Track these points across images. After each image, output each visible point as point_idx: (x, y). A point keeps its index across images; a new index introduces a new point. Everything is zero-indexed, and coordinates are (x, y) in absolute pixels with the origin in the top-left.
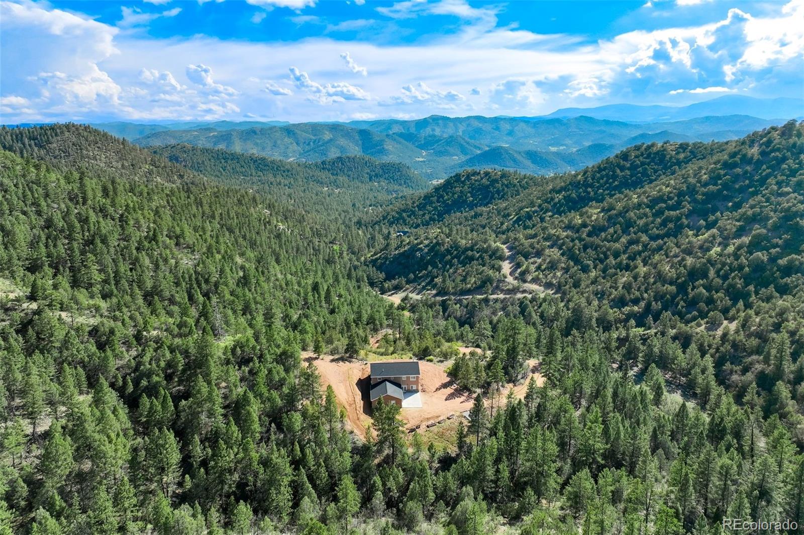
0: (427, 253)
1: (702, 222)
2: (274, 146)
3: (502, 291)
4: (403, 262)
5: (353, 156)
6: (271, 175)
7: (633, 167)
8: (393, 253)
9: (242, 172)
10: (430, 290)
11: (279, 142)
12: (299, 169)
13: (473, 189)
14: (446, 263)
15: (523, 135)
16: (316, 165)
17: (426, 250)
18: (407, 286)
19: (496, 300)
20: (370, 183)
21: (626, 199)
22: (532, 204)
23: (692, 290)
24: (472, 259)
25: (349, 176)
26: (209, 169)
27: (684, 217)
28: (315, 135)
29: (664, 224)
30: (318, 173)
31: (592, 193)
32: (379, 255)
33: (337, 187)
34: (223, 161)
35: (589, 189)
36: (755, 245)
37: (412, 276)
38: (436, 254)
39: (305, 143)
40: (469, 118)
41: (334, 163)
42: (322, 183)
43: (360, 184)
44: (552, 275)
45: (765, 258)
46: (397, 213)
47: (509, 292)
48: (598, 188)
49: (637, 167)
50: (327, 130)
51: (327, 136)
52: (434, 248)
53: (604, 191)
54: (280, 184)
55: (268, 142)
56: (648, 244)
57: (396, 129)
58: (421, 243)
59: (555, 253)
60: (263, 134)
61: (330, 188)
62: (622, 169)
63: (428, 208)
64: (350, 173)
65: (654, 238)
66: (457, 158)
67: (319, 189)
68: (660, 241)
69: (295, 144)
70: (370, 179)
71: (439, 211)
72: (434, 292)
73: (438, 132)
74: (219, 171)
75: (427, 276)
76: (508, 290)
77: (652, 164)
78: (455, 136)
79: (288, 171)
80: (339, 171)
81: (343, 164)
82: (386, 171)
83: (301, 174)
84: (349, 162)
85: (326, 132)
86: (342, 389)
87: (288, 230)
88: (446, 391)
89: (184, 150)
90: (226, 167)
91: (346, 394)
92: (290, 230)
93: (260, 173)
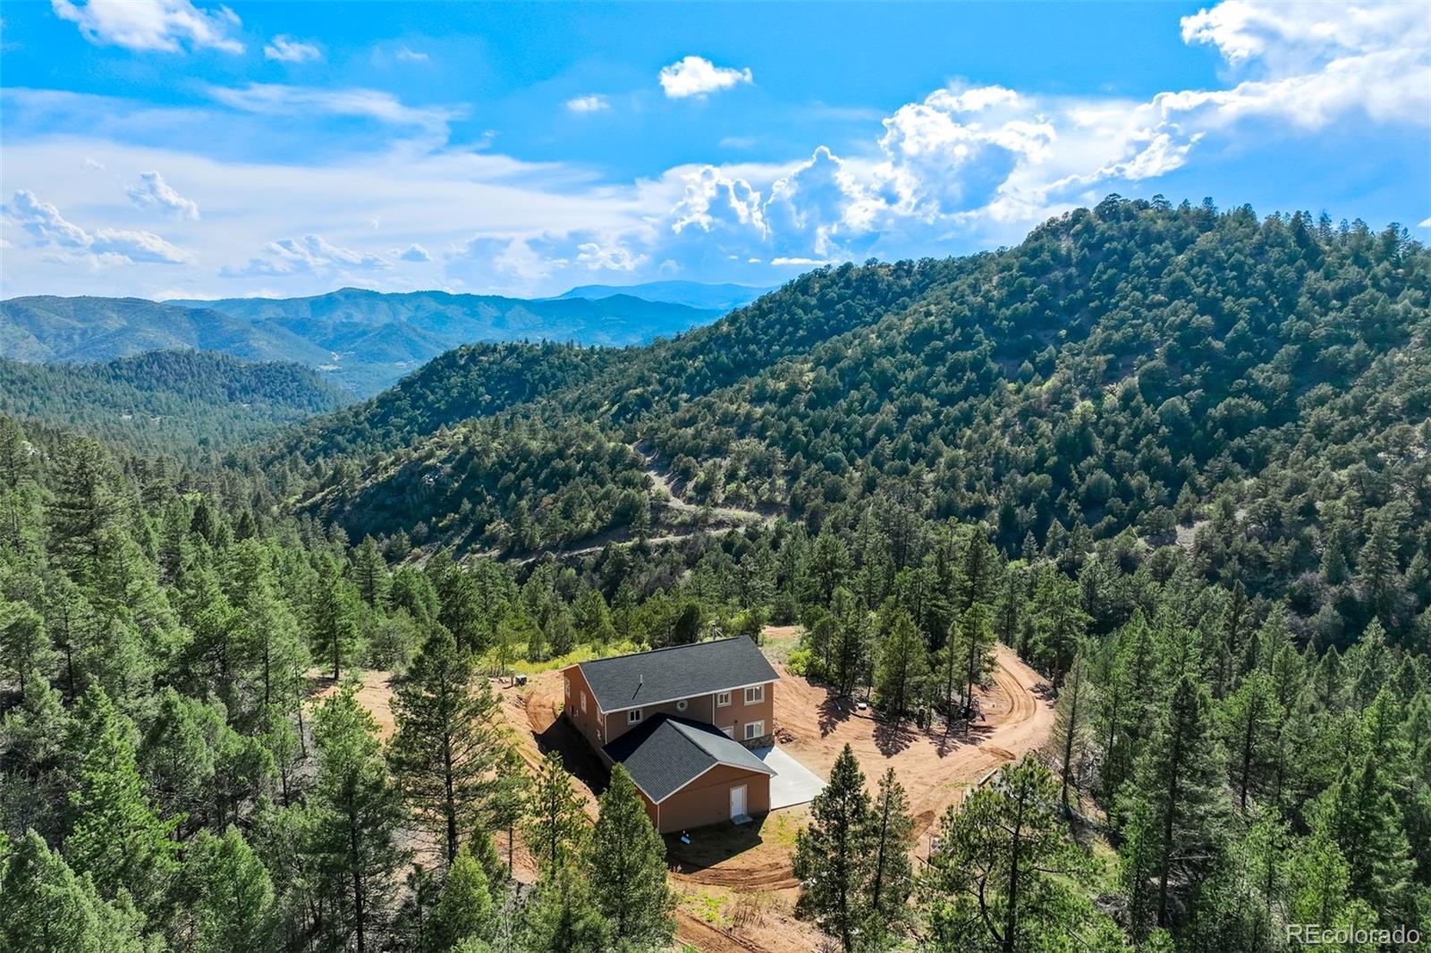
0: (450, 476)
1: (1027, 365)
3: (670, 528)
4: (389, 502)
7: (825, 304)
8: (358, 487)
10: (482, 550)
12: (51, 377)
13: (488, 379)
14: (507, 490)
15: (522, 326)
16: (96, 369)
17: (448, 468)
18: (416, 550)
19: (666, 548)
20: (232, 405)
21: (857, 342)
22: (642, 380)
23: (1082, 479)
24: (566, 476)
25: (180, 391)
27: (988, 359)
28: (83, 320)
29: (954, 373)
30: (101, 385)
31: (760, 354)
32: (319, 496)
33: (155, 412)
35: (752, 347)
36: (1154, 388)
37: (422, 528)
38: (473, 477)
39: (59, 335)
40: (418, 294)
41: (140, 366)
42: (115, 405)
43: (208, 407)
44: (767, 486)
45: (1185, 408)
46: (322, 437)
47: (684, 528)
48: (770, 343)
49: (832, 303)
50: (111, 310)
51: (114, 322)
52: (465, 462)
53: (782, 347)
56: (940, 412)
57: (269, 313)
58: (430, 455)
59: (752, 445)
61: (138, 415)
62: (806, 308)
63: (393, 419)
64: (182, 384)
65: (949, 400)
66: (405, 365)
67: (110, 417)
68: (963, 405)
69: (33, 338)
70: (231, 396)
71: (420, 425)
72: (495, 553)
73: (358, 317)
75: (464, 521)
76: (683, 524)
77: (859, 297)
78: (396, 323)
79: (24, 382)
80: (154, 381)
81: (164, 368)
82: (266, 381)
83: (59, 388)
84: (178, 363)
85: (109, 313)
88: (856, 728)
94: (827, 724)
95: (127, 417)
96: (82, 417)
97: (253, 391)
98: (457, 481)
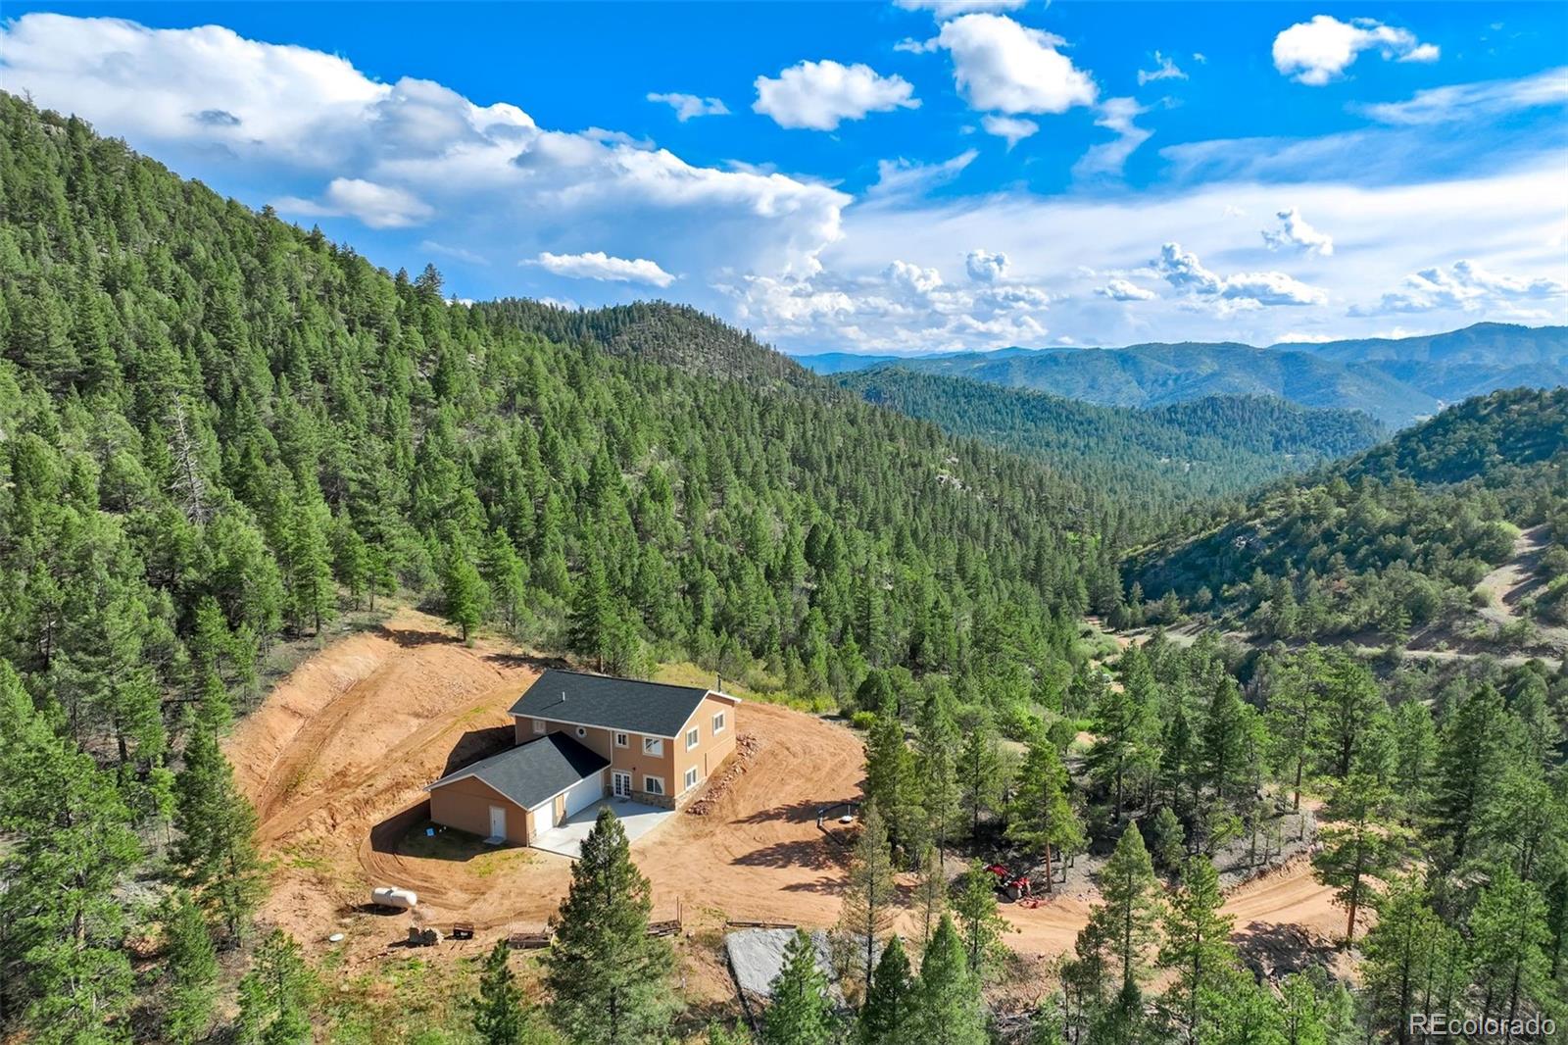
0: (1266, 540)
2: (1092, 387)
4: (1200, 562)
5: (1243, 396)
6: (1052, 430)
8: (1183, 542)
9: (995, 423)
10: (1239, 629)
11: (1101, 379)
14: (1311, 564)
16: (1155, 414)
18: (1185, 617)
19: (1423, 666)
20: (1274, 455)
24: (1392, 555)
25: (1225, 438)
28: (1179, 366)
30: (1154, 429)
33: (1192, 458)
34: (963, 400)
38: (1290, 544)
39: (1156, 381)
41: (1195, 411)
42: (1158, 448)
43: (1248, 454)
47: (1482, 644)
50: (1209, 356)
51: (1207, 367)
52: (1290, 527)
54: (1065, 445)
55: (1080, 379)
57: (1379, 355)
58: (1260, 515)
60: (1070, 364)
61: (1174, 459)
64: (1229, 430)
67: (1147, 458)
69: (1135, 384)
70: (1277, 446)
72: (1246, 635)
73: (1489, 358)
74: (953, 419)
75: (1246, 595)
76: (1480, 639)
79: (1090, 422)
80: (1204, 427)
81: (1217, 413)
82: (1319, 429)
83: (1116, 430)
84: (1232, 408)
85: (1204, 358)
86: (389, 735)
87: (964, 487)
88: (787, 832)
89: (895, 378)
90: (965, 412)
91: (385, 751)
92: (969, 488)
93: (1030, 425)
94: (764, 816)
95: (1165, 460)
96: (1122, 458)
97: (1302, 440)
98: (1270, 547)
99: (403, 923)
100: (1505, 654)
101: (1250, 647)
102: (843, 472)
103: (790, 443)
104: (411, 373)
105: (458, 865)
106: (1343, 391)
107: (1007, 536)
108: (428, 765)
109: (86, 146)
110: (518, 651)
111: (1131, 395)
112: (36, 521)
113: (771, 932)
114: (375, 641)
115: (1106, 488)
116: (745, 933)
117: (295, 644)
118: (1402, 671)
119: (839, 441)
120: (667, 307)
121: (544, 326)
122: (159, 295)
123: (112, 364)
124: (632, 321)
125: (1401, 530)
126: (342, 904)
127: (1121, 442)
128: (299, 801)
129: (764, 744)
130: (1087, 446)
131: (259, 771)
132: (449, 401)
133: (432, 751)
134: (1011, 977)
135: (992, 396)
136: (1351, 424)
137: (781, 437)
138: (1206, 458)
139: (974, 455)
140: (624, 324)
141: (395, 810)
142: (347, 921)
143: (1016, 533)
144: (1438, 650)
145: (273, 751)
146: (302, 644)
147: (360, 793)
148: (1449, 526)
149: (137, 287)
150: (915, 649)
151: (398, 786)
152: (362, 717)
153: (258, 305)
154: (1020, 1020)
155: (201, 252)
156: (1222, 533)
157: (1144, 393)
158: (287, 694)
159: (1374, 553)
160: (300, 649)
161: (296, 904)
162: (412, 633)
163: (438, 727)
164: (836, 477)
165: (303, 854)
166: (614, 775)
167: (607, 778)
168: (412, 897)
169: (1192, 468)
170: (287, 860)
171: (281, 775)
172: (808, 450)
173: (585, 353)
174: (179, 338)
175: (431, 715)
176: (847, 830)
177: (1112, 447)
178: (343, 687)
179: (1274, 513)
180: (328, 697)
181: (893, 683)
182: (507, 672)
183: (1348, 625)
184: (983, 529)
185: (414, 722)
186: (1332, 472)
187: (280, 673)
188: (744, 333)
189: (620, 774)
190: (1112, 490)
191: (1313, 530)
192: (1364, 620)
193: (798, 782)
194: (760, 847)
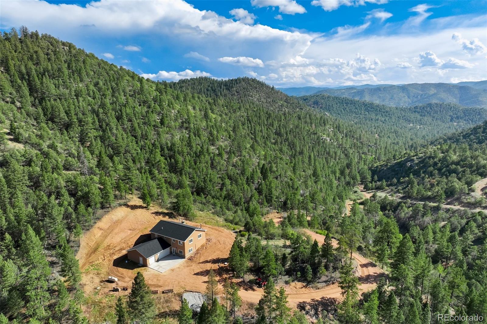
2: (391, 98)
5: (441, 102)
6: (374, 115)
9: (355, 112)
10: (401, 193)
11: (395, 96)
12: (395, 111)
16: (410, 109)
17: (416, 162)
18: (387, 188)
24: (453, 172)
25: (434, 117)
26: (335, 109)
28: (423, 91)
30: (409, 114)
33: (421, 124)
34: (345, 105)
37: (395, 180)
39: (414, 96)
41: (424, 108)
42: (410, 121)
43: (441, 123)
47: (467, 205)
50: (433, 87)
51: (433, 91)
52: (424, 160)
54: (378, 120)
55: (388, 96)
60: (385, 91)
61: (415, 125)
64: (435, 115)
67: (405, 124)
69: (407, 97)
70: (451, 121)
74: (341, 111)
76: (468, 203)
79: (387, 112)
80: (426, 113)
81: (431, 109)
82: (467, 114)
83: (396, 115)
84: (437, 107)
85: (432, 89)
86: (123, 235)
87: (330, 140)
88: (209, 266)
89: (323, 98)
90: (346, 108)
91: (120, 240)
92: (332, 141)
93: (367, 113)
94: (207, 262)
95: (411, 125)
96: (396, 124)
97: (461, 118)
98: (418, 166)
99: (114, 285)
100: (475, 208)
101: (400, 200)
102: (290, 137)
103: (275, 127)
104: (156, 118)
105: (131, 271)
106: (481, 99)
107: (343, 156)
108: (129, 244)
109: (74, 52)
110: (160, 210)
111: (405, 102)
112: (46, 178)
113: (194, 293)
114: (124, 209)
115: (387, 136)
116: (188, 293)
117: (103, 210)
118: (441, 212)
119: (291, 126)
120: (248, 78)
121: (211, 85)
122: (89, 98)
123: (75, 120)
124: (237, 83)
125: (457, 163)
126: (101, 280)
127: (397, 119)
128: (97, 253)
129: (214, 241)
130: (385, 120)
131: (90, 245)
132: (164, 127)
133: (131, 240)
134: (249, 308)
135: (355, 103)
136: (479, 113)
137: (273, 126)
138: (426, 124)
139: (339, 128)
140: (234, 85)
141: (120, 255)
142: (102, 284)
143: (346, 155)
144: (455, 205)
145: (94, 239)
146: (106, 210)
147: (111, 251)
148: (474, 162)
149: (83, 96)
150: (285, 203)
151: (121, 249)
152: (116, 231)
153: (115, 99)
154: (248, 319)
155: (101, 83)
156: (405, 160)
157: (409, 100)
158: (100, 224)
159: (447, 170)
160: (105, 211)
161: (91, 279)
162: (135, 205)
163: (135, 233)
164: (288, 139)
165: (96, 267)
166: (172, 249)
167: (171, 249)
168: (116, 279)
169: (420, 128)
170: (91, 268)
171: (95, 246)
172: (280, 130)
173: (214, 101)
174: (93, 111)
175: (134, 230)
176: (225, 267)
177: (394, 120)
178: (114, 221)
179: (421, 155)
180: (110, 224)
181: (254, 224)
182: (156, 217)
183: (430, 195)
184: (334, 155)
185: (129, 232)
186: (460, 134)
187: (99, 218)
188: (272, 87)
189: (174, 249)
190: (389, 137)
191: (431, 161)
192: (435, 194)
193: (218, 252)
194: (202, 270)
